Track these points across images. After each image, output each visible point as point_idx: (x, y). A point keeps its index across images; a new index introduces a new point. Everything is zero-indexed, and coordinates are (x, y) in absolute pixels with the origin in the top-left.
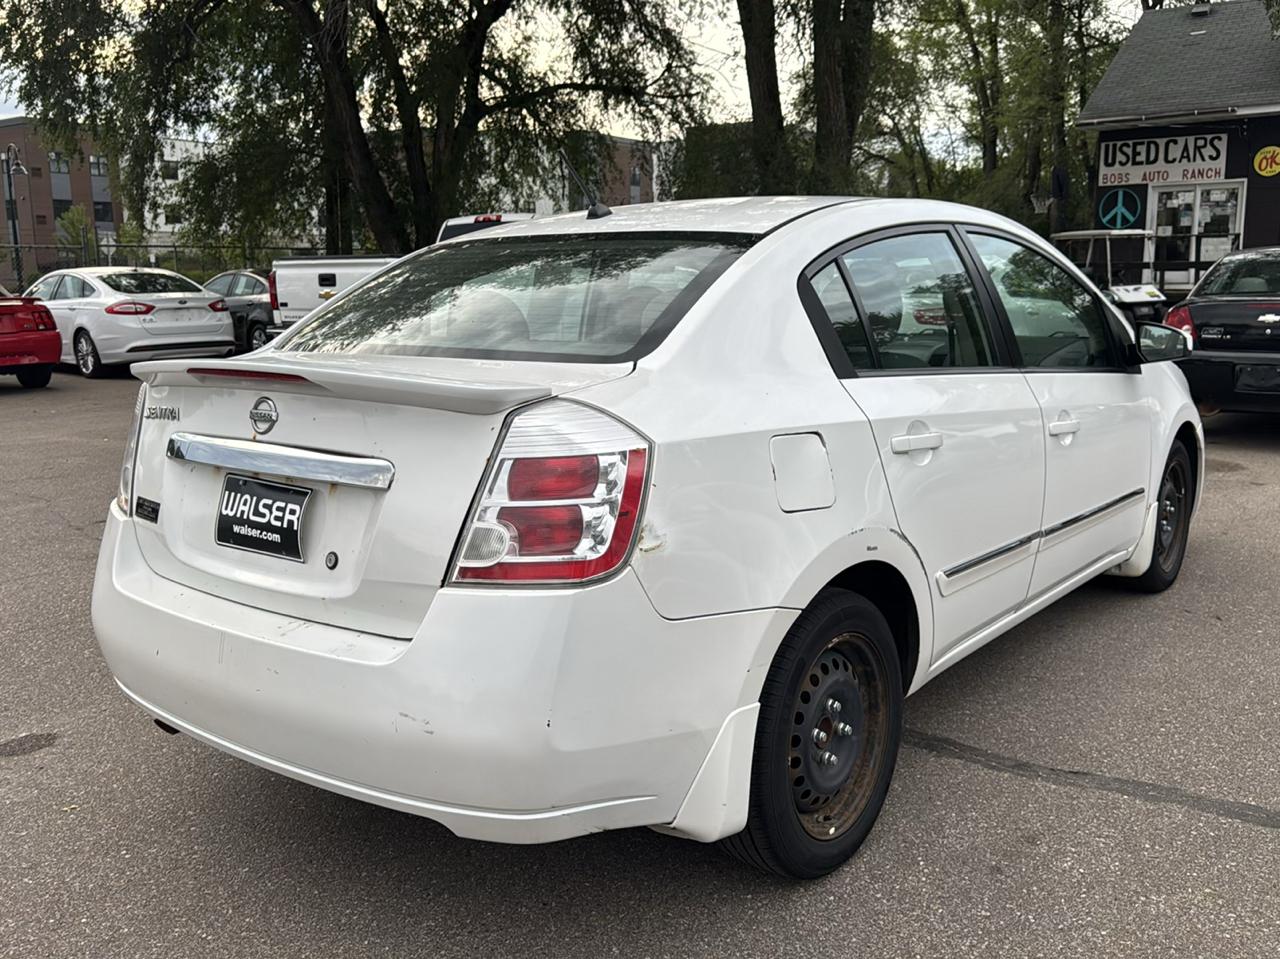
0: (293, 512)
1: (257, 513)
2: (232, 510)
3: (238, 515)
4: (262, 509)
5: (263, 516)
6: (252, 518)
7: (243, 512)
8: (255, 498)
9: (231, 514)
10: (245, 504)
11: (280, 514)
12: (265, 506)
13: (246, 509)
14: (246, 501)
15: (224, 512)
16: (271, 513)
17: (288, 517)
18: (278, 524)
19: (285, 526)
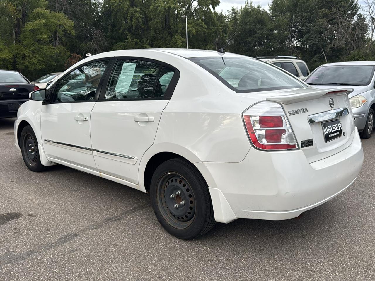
0: (340, 125)
1: (333, 129)
2: (327, 132)
3: (329, 132)
4: (334, 128)
5: (334, 129)
6: (333, 131)
7: (330, 131)
8: (331, 126)
9: (327, 133)
10: (329, 129)
11: (338, 127)
12: (334, 127)
13: (330, 130)
14: (329, 128)
15: (326, 133)
16: (336, 128)
17: (339, 127)
18: (338, 130)
19: (339, 129)
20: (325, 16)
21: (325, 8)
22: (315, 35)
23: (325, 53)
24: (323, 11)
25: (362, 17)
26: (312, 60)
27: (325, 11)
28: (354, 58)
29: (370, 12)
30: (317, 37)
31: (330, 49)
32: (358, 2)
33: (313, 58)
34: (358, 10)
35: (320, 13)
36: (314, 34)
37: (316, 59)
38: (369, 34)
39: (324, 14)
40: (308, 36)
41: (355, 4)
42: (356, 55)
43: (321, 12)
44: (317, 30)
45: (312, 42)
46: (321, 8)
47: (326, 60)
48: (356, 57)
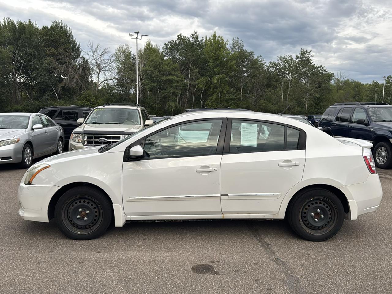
20: (53, 55)
21: (51, 47)
22: (45, 73)
23: (56, 92)
24: (50, 50)
25: (85, 61)
26: (44, 97)
27: (51, 50)
28: (85, 98)
29: (94, 57)
30: (46, 75)
31: (61, 88)
32: (80, 46)
33: (45, 96)
34: (80, 53)
35: (46, 51)
36: (43, 72)
37: (47, 97)
38: (93, 77)
39: (51, 53)
40: (37, 73)
41: (78, 47)
42: (87, 95)
43: (48, 51)
44: (45, 68)
45: (42, 80)
46: (47, 46)
47: (58, 99)
48: (87, 98)
